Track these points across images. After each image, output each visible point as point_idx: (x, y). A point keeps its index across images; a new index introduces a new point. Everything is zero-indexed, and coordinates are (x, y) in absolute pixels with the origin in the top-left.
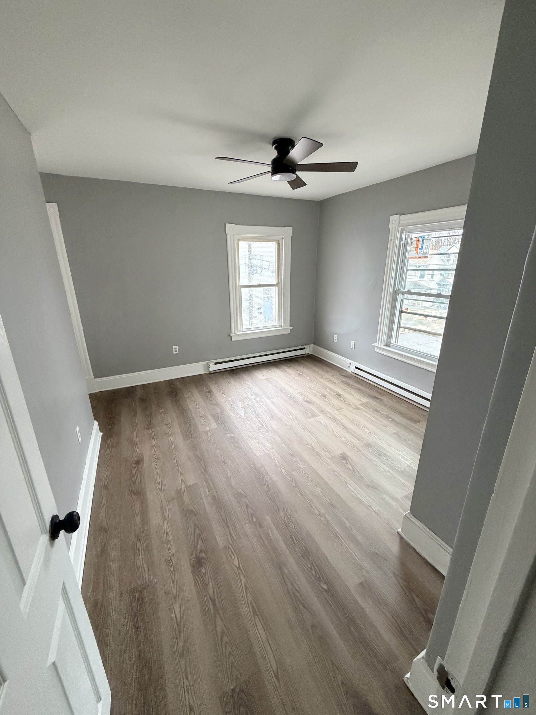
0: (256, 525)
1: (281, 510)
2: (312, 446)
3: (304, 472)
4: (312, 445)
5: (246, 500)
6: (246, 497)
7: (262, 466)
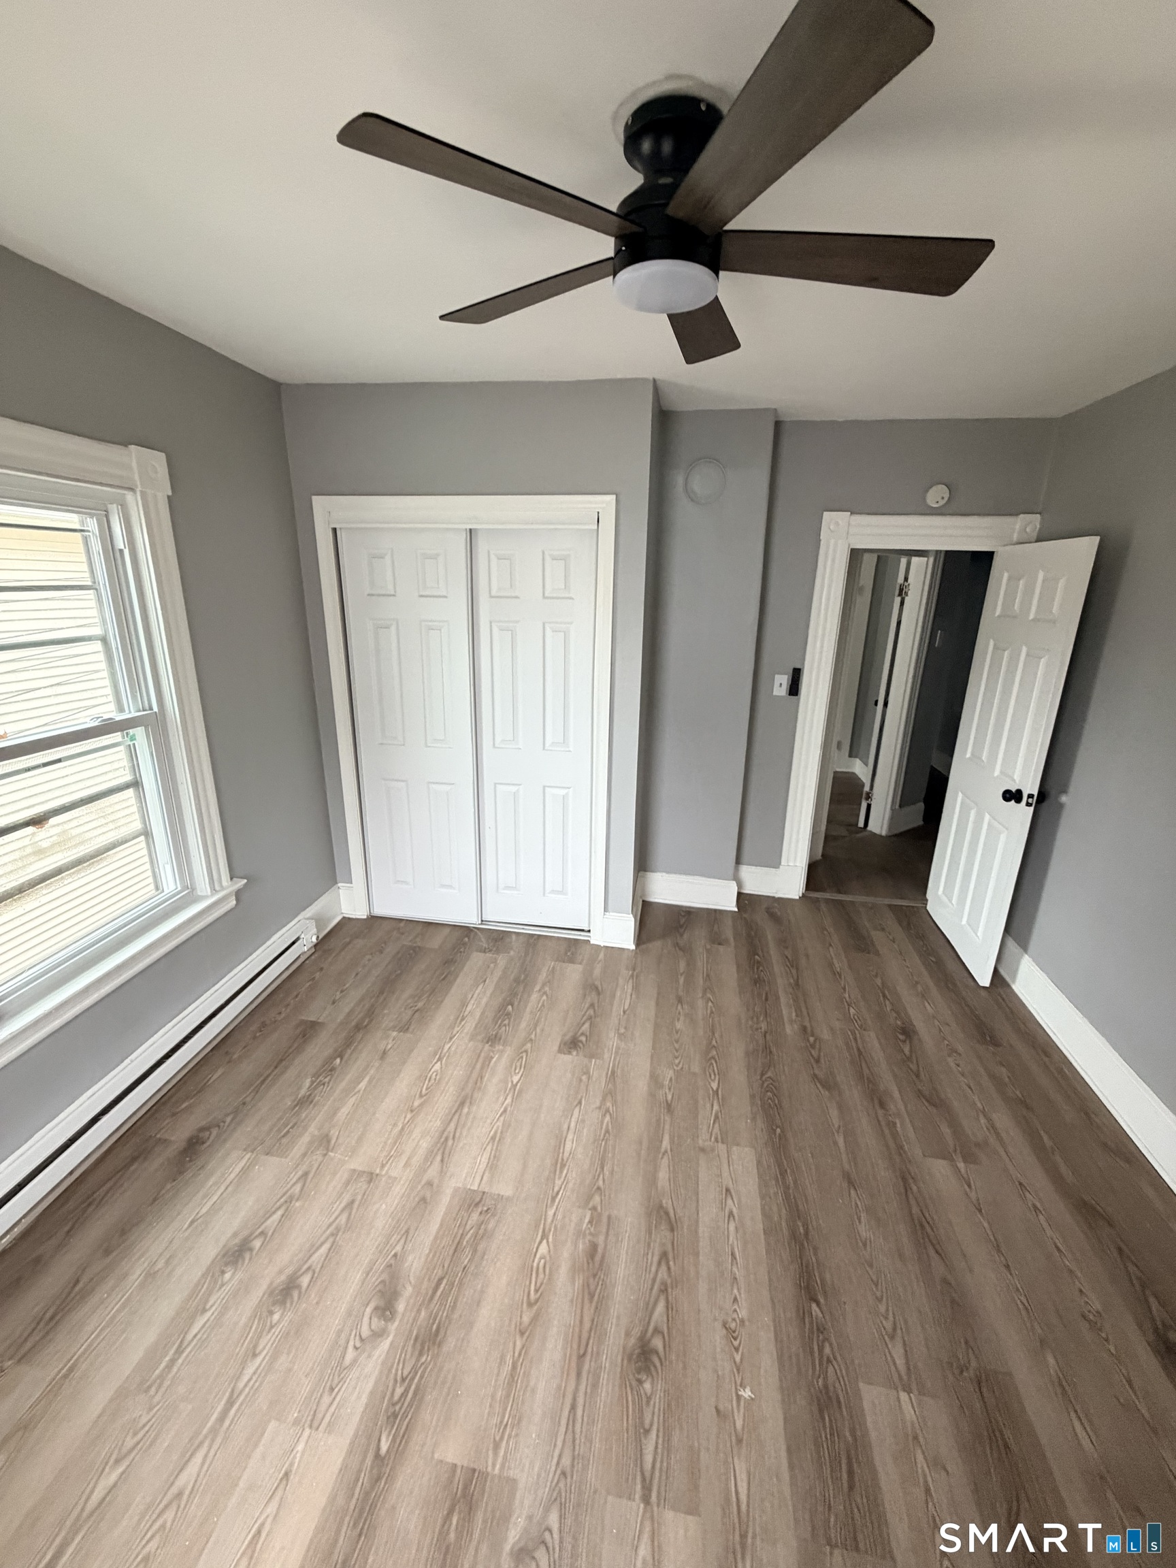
0: (812, 1031)
1: (763, 1030)
2: (604, 1100)
3: (677, 1061)
4: (598, 1104)
5: (817, 1072)
6: (815, 1076)
7: (754, 1119)
